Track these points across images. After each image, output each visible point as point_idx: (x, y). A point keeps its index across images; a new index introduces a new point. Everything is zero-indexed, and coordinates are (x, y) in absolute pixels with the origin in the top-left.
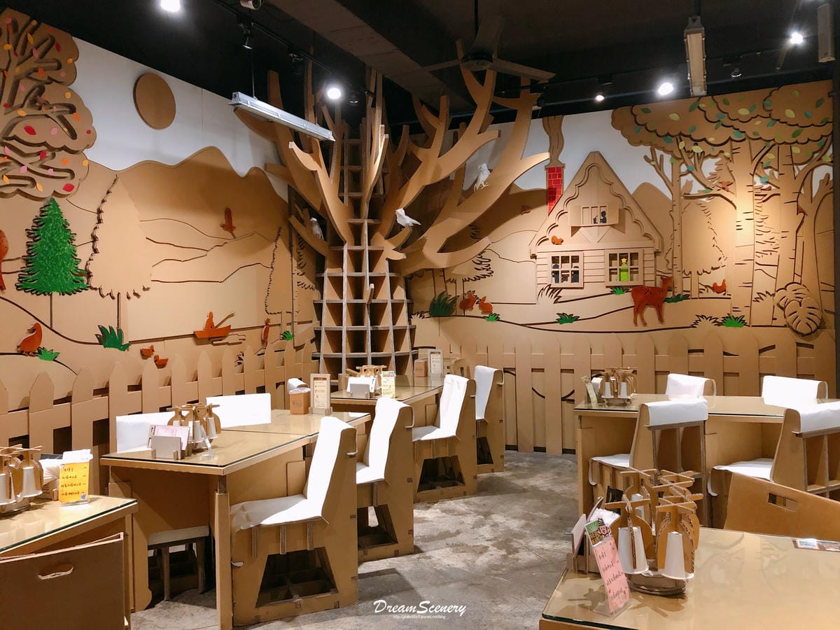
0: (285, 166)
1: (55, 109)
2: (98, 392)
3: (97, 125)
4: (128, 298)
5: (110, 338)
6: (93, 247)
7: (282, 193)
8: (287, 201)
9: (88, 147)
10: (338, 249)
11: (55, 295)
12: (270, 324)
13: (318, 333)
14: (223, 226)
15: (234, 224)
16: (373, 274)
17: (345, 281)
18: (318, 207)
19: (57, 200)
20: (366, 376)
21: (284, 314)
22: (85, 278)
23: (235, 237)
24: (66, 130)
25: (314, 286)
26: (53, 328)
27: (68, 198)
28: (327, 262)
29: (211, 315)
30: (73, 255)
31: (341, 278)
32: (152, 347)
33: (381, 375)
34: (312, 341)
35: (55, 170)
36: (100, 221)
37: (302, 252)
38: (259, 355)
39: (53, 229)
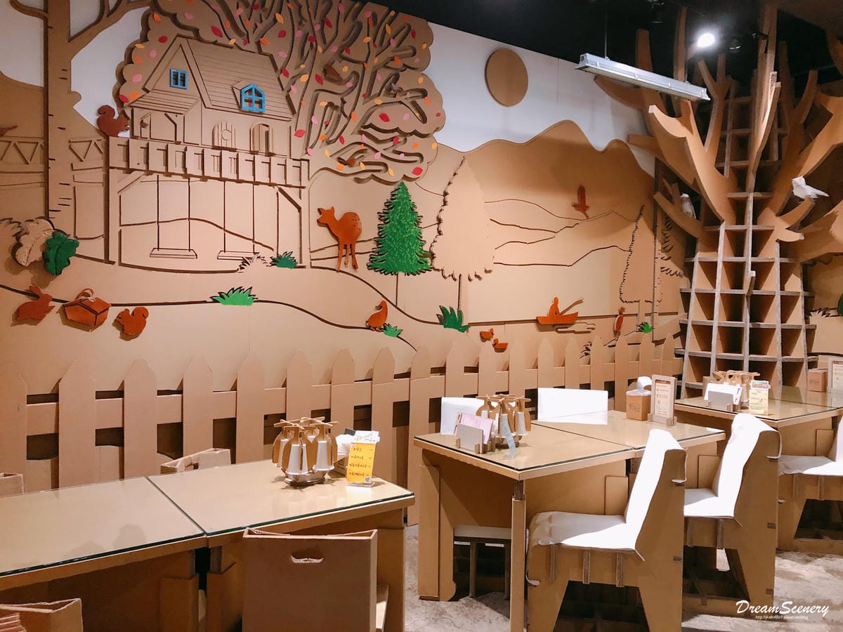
0: (652, 136)
1: (409, 95)
2: (435, 371)
3: (447, 107)
4: (470, 280)
5: (450, 319)
6: (438, 229)
7: (647, 165)
8: (653, 175)
9: (437, 129)
10: (713, 229)
11: (401, 274)
12: (624, 313)
13: (684, 327)
14: (575, 206)
15: (587, 204)
16: (756, 260)
17: (720, 267)
18: (690, 181)
19: (406, 183)
20: (731, 384)
21: (642, 302)
22: (429, 260)
23: (587, 217)
24: (418, 115)
25: (682, 272)
26: (398, 306)
27: (417, 181)
28: (699, 245)
29: (556, 301)
30: (419, 237)
31: (715, 264)
32: (492, 330)
33: (751, 384)
34: (675, 336)
35: (407, 154)
36: (445, 203)
37: (668, 233)
38: (610, 346)
39: (401, 212)
